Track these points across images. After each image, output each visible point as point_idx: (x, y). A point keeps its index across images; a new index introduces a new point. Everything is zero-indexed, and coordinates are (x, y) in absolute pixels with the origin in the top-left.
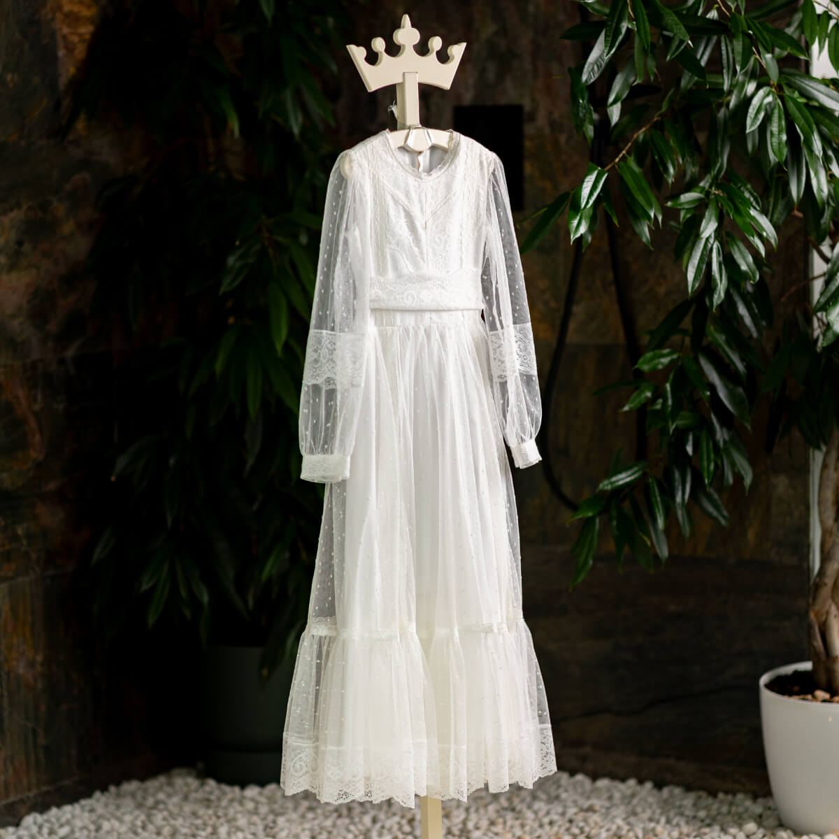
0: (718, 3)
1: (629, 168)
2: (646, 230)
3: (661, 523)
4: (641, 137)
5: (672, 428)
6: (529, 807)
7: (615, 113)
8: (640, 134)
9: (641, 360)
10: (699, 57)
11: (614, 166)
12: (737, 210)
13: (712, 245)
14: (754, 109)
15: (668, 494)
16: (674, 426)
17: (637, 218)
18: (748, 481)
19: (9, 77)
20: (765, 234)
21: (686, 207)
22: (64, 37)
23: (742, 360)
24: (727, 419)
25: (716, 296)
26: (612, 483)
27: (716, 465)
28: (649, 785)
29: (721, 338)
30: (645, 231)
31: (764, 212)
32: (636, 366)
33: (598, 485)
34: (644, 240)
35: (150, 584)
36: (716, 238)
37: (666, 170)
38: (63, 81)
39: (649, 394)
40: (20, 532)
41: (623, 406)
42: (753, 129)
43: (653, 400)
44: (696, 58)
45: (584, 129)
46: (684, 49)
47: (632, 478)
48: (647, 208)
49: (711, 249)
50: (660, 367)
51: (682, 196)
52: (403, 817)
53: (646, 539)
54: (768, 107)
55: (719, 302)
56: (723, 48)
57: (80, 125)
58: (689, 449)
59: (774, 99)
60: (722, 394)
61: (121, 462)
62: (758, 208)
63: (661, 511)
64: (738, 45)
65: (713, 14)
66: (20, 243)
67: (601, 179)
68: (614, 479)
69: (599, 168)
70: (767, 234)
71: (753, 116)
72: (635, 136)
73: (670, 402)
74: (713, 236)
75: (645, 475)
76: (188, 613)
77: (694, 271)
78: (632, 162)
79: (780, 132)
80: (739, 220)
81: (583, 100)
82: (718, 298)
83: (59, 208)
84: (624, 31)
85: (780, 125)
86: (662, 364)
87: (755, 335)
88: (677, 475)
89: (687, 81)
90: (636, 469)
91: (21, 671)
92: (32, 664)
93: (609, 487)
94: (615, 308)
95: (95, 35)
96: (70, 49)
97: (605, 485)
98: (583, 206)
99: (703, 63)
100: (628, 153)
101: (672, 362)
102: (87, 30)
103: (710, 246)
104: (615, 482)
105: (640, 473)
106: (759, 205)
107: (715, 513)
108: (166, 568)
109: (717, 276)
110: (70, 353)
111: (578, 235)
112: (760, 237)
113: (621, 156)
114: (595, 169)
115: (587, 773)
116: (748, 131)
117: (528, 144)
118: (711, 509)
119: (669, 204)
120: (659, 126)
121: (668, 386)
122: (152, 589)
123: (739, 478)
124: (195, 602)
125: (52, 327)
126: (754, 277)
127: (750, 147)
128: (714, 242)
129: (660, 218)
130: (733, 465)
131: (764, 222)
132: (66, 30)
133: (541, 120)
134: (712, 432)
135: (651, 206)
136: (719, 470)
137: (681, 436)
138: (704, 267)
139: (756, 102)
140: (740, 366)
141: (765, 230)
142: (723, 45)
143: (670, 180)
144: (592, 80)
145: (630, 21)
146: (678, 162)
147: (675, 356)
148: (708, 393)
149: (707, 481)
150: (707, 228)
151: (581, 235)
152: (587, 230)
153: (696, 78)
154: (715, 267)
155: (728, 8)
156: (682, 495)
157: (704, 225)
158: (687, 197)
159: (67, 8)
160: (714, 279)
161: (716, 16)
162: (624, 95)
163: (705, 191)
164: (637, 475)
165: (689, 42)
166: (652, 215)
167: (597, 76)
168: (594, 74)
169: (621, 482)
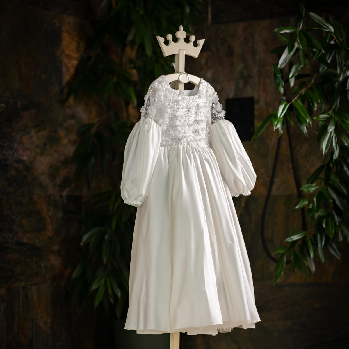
1: (298, 103)
3: (312, 255)
4: (303, 93)
5: (316, 216)
7: (292, 82)
8: (303, 91)
9: (303, 187)
10: (327, 59)
12: (343, 121)
15: (315, 245)
16: (317, 214)
17: (301, 123)
19: (43, 76)
21: (322, 120)
22: (66, 64)
23: (346, 189)
24: (339, 213)
25: (334, 156)
26: (291, 239)
27: (335, 232)
29: (337, 180)
30: (305, 129)
32: (301, 189)
33: (285, 239)
34: (304, 132)
35: (96, 287)
36: (335, 133)
37: (314, 105)
39: (307, 202)
40: (42, 265)
41: (296, 206)
43: (308, 205)
45: (279, 89)
47: (300, 237)
48: (305, 118)
51: (320, 116)
53: (305, 262)
55: (336, 158)
56: (337, 57)
57: (71, 100)
58: (324, 225)
60: (338, 202)
61: (85, 238)
63: (312, 251)
65: (332, 42)
66: (45, 145)
67: (286, 106)
68: (292, 237)
69: (286, 102)
73: (316, 205)
74: (333, 132)
75: (305, 237)
76: (112, 301)
77: (325, 145)
78: (299, 102)
80: (344, 126)
81: (279, 75)
83: (62, 133)
84: (295, 48)
86: (312, 190)
88: (319, 237)
89: (323, 69)
90: (301, 234)
91: (41, 325)
92: (46, 323)
93: (290, 241)
94: (293, 179)
95: (78, 65)
96: (68, 69)
97: (289, 240)
98: (279, 116)
99: (329, 61)
100: (298, 98)
101: (316, 189)
102: (75, 62)
103: (332, 136)
104: (292, 239)
107: (335, 254)
108: (103, 281)
109: (335, 148)
110: (65, 193)
111: (277, 128)
113: (295, 99)
114: (284, 103)
116: (347, 89)
117: (256, 113)
118: (333, 252)
119: (315, 118)
120: (311, 89)
121: (315, 199)
122: (97, 289)
124: (115, 296)
125: (58, 181)
128: (334, 135)
129: (311, 123)
130: (342, 232)
132: (66, 61)
133: (262, 103)
134: (333, 218)
135: (307, 118)
136: (336, 234)
137: (321, 218)
138: (330, 144)
140: (345, 191)
142: (337, 55)
143: (315, 109)
144: (283, 66)
145: (298, 44)
146: (319, 102)
147: (318, 187)
148: (332, 201)
149: (331, 237)
150: (330, 128)
151: (278, 128)
152: (280, 127)
153: (326, 67)
154: (334, 144)
155: (339, 41)
156: (321, 244)
157: (329, 127)
158: (322, 116)
159: (67, 52)
160: (334, 149)
161: (334, 43)
162: (296, 75)
163: (330, 115)
164: (302, 237)
165: (323, 51)
166: (308, 121)
167: (285, 65)
168: (283, 64)
169: (295, 239)
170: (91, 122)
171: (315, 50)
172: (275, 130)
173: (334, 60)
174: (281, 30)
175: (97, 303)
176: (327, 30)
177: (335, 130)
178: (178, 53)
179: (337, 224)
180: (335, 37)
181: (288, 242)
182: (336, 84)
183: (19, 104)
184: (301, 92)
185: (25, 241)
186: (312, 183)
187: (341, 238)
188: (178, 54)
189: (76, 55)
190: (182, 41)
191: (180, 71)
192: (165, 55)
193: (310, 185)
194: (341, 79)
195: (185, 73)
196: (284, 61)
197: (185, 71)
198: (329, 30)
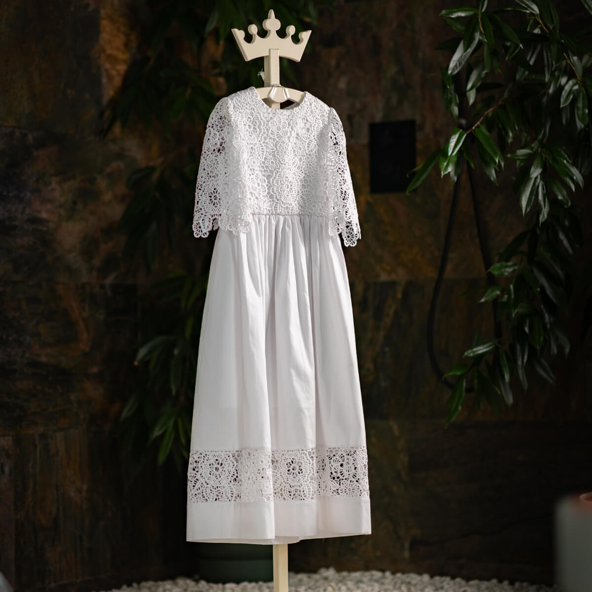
0: (541, 24)
1: (481, 132)
2: (493, 172)
3: (507, 377)
4: (490, 115)
5: (513, 315)
7: (472, 97)
8: (490, 112)
9: (492, 267)
10: (528, 59)
11: (471, 132)
12: (554, 159)
13: (539, 184)
14: (566, 92)
15: (513, 361)
16: (516, 311)
17: (487, 164)
18: (567, 350)
19: (69, 91)
20: (575, 178)
21: (521, 158)
22: (107, 70)
23: (562, 270)
24: (552, 308)
25: (541, 217)
26: (473, 352)
27: (545, 339)
28: (506, 583)
29: (548, 255)
30: (493, 174)
31: (575, 164)
32: (489, 271)
33: (464, 353)
34: (492, 179)
35: (161, 432)
36: (541, 179)
37: (507, 134)
39: (498, 293)
40: (72, 398)
41: (481, 299)
42: (565, 105)
43: (501, 296)
44: (526, 59)
45: (452, 108)
46: (518, 52)
47: (487, 349)
48: (493, 155)
49: (538, 186)
50: (506, 274)
51: (518, 151)
53: (497, 389)
54: (575, 92)
55: (544, 220)
56: (545, 54)
57: (117, 129)
58: (527, 329)
59: (580, 87)
60: (549, 291)
61: (142, 352)
62: (570, 162)
63: (507, 370)
64: (554, 49)
65: (537, 31)
66: (75, 203)
67: (463, 136)
68: (475, 349)
69: (461, 130)
70: (576, 178)
71: (565, 97)
72: (486, 113)
73: (513, 297)
74: (539, 177)
75: (496, 349)
76: (186, 454)
77: (527, 200)
78: (483, 129)
79: (584, 108)
80: (556, 166)
81: (450, 86)
82: (543, 218)
83: (102, 183)
84: (476, 41)
85: (583, 104)
86: (507, 272)
87: (571, 251)
88: (518, 348)
89: (521, 75)
90: (490, 344)
91: (72, 494)
92: (79, 491)
93: (472, 355)
94: (479, 253)
95: (127, 72)
96: (110, 78)
97: (469, 353)
98: (450, 154)
99: (531, 63)
100: (482, 123)
101: (514, 271)
102: (122, 68)
103: (537, 184)
104: (476, 351)
105: (493, 346)
106: (570, 159)
107: (545, 376)
108: (171, 422)
109: (542, 203)
110: (109, 281)
111: (446, 173)
112: (572, 179)
113: (476, 125)
114: (458, 132)
115: (463, 578)
116: (561, 106)
117: (419, 146)
118: (542, 373)
119: (509, 155)
121: (511, 287)
122: (162, 436)
123: (560, 348)
125: (97, 262)
126: (568, 203)
127: (564, 121)
128: (540, 181)
129: (502, 164)
130: (556, 339)
131: (575, 171)
132: (108, 66)
133: (428, 129)
134: (542, 317)
135: (496, 155)
136: (547, 343)
137: (521, 318)
138: (533, 198)
139: (567, 88)
140: (560, 273)
141: (574, 175)
142: (545, 51)
143: (510, 141)
144: (456, 72)
145: (481, 34)
146: (515, 129)
147: (516, 267)
148: (539, 289)
149: (538, 347)
150: (534, 172)
151: (449, 173)
152: (452, 170)
153: (527, 73)
154: (540, 197)
155: (548, 28)
156: (522, 360)
157: (532, 169)
158: (522, 152)
159: (109, 51)
160: (540, 206)
161: (540, 32)
162: (478, 85)
163: (534, 150)
164: (491, 348)
165: (521, 45)
166: (497, 161)
167: (459, 69)
168: (457, 68)
169: (480, 352)
170: (151, 164)
171: (508, 44)
172: (444, 176)
173: (540, 60)
174: (452, 13)
175: (161, 458)
176: (528, 12)
177: (543, 175)
178: (267, 54)
179: (549, 326)
180: (540, 21)
181: (468, 358)
182: (545, 100)
183: (30, 138)
185: (43, 359)
186: (507, 260)
187: (555, 350)
188: (268, 57)
189: (123, 56)
190: (273, 36)
191: (272, 83)
193: (504, 263)
194: (551, 91)
195: (280, 85)
196: (458, 63)
197: (280, 83)
198: (530, 10)
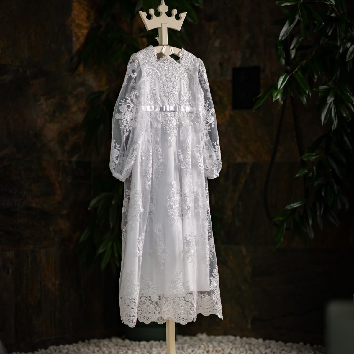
0: (336, 11)
1: (299, 75)
2: (305, 99)
3: (310, 222)
4: (304, 64)
5: (315, 185)
6: (258, 348)
7: (293, 54)
8: (304, 62)
9: (304, 156)
10: (328, 31)
11: (292, 75)
12: (342, 92)
13: (332, 107)
14: (350, 52)
16: (317, 183)
17: (301, 94)
18: (347, 207)
19: (53, 45)
21: (321, 91)
22: (76, 33)
24: (339, 181)
25: (333, 126)
26: (291, 207)
27: (334, 200)
29: (337, 150)
32: (302, 158)
33: (285, 207)
34: (304, 103)
35: (103, 250)
36: (334, 104)
37: (314, 77)
38: (75, 50)
39: (307, 171)
40: (51, 229)
41: (296, 174)
42: (349, 60)
43: (308, 174)
44: (326, 32)
45: (281, 61)
46: (322, 28)
47: (299, 205)
48: (305, 89)
49: (332, 108)
50: (312, 160)
51: (320, 87)
52: (205, 350)
53: (304, 229)
55: (334, 129)
56: (338, 29)
57: (81, 68)
58: (323, 194)
60: (337, 171)
61: (93, 202)
62: (352, 94)
63: (311, 218)
64: (343, 26)
65: (333, 15)
66: (55, 112)
67: (286, 78)
68: (292, 205)
69: (286, 74)
71: (349, 55)
73: (315, 174)
74: (332, 103)
75: (305, 204)
77: (324, 116)
78: (299, 73)
80: (343, 97)
81: (280, 47)
82: (334, 127)
83: (71, 100)
84: (297, 20)
87: (351, 147)
88: (318, 205)
89: (323, 41)
90: (301, 202)
91: (50, 286)
92: (54, 285)
93: (290, 208)
94: (296, 147)
95: (88, 34)
96: (78, 38)
97: (288, 207)
98: (279, 88)
99: (329, 34)
100: (298, 69)
101: (316, 158)
102: (85, 31)
103: (331, 107)
106: (352, 92)
107: (334, 222)
108: (110, 244)
109: (334, 118)
110: (74, 159)
111: (276, 99)
112: (352, 104)
113: (295, 71)
114: (284, 74)
115: (283, 341)
116: (347, 60)
117: (262, 81)
118: (332, 220)
119: (314, 89)
120: (312, 60)
121: (315, 168)
122: (104, 253)
123: (343, 205)
125: (67, 148)
126: (349, 119)
127: (348, 69)
128: (333, 105)
129: (310, 94)
130: (341, 200)
132: (76, 30)
133: (268, 72)
134: (332, 187)
135: (307, 89)
136: (335, 202)
137: (320, 187)
138: (329, 115)
139: (351, 49)
140: (344, 161)
142: (338, 27)
143: (315, 80)
144: (284, 38)
145: (299, 16)
146: (319, 73)
147: (318, 156)
148: (331, 170)
149: (329, 205)
150: (330, 99)
151: (278, 99)
152: (280, 97)
153: (327, 40)
154: (333, 115)
155: (340, 13)
156: (320, 212)
157: (328, 98)
158: (322, 87)
159: (77, 22)
160: (333, 120)
161: (335, 16)
162: (297, 46)
163: (330, 86)
164: (301, 204)
165: (323, 23)
166: (307, 92)
167: (285, 37)
168: (284, 36)
169: (295, 207)
170: (101, 89)
171: (316, 22)
172: (275, 101)
173: (334, 32)
174: (282, 3)
175: (103, 266)
176: (328, 3)
177: (335, 102)
178: (160, 26)
179: (336, 192)
180: (336, 9)
181: (288, 210)
182: (337, 56)
183: (29, 73)
184: (302, 63)
185: (34, 205)
186: (312, 152)
187: (340, 206)
188: (161, 28)
189: (86, 24)
190: (164, 15)
191: (163, 44)
192: (148, 29)
193: (310, 154)
194: (341, 51)
195: (168, 45)
196: (285, 33)
197: (168, 44)
198: (330, 2)
